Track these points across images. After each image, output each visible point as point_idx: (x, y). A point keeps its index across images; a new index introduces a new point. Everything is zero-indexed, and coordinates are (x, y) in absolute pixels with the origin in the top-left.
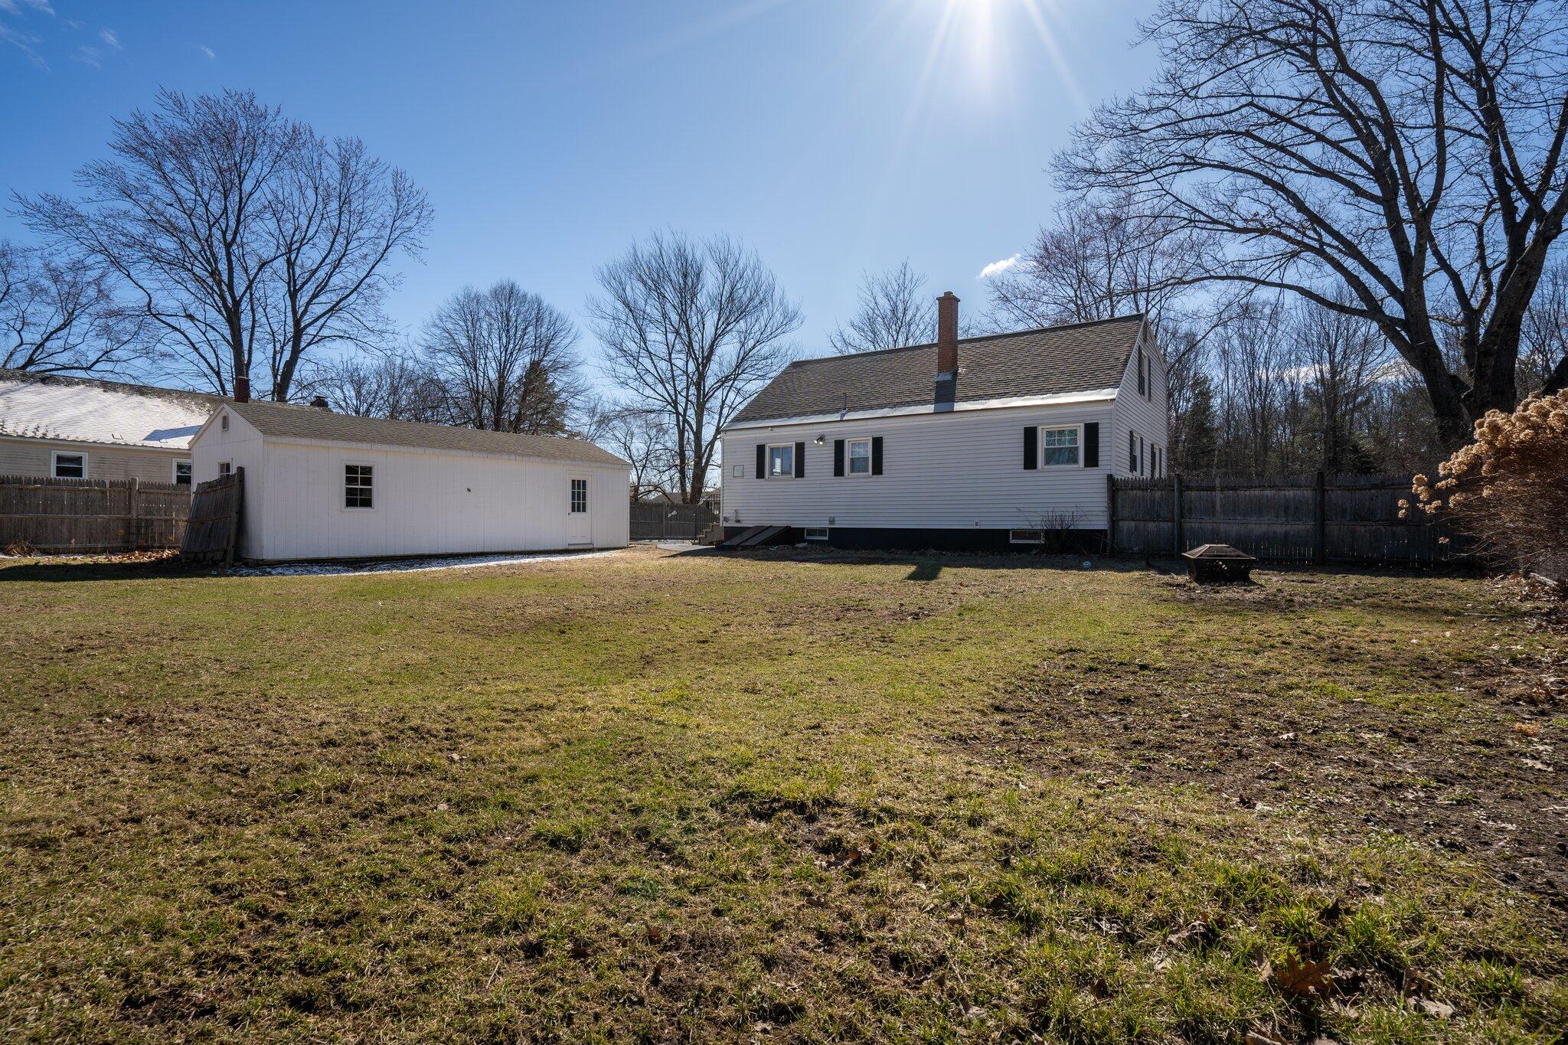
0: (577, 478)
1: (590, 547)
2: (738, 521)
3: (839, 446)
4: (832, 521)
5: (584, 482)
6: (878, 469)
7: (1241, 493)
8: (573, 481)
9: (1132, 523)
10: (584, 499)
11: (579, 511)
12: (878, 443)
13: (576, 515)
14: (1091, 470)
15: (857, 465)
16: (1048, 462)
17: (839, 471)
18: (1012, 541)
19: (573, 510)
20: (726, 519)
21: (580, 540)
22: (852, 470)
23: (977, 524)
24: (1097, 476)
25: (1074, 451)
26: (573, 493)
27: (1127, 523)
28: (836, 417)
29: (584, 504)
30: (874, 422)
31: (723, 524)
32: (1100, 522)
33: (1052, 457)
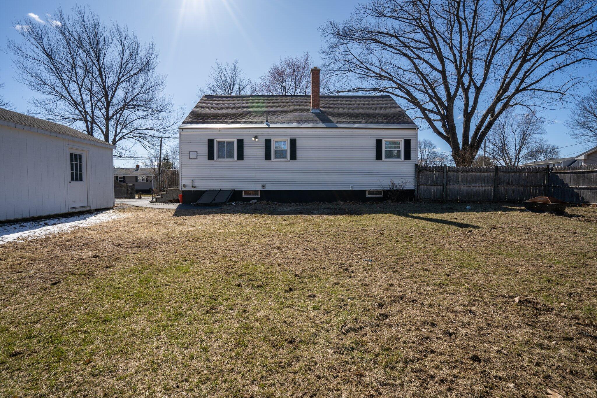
0: (74, 152)
1: (88, 209)
2: (195, 187)
3: (268, 143)
4: (264, 186)
5: (80, 156)
6: (293, 156)
7: (469, 173)
8: (71, 155)
9: (425, 186)
10: (81, 170)
11: (77, 180)
12: (293, 143)
13: (76, 183)
14: (408, 162)
15: (280, 154)
16: (386, 157)
17: (268, 157)
18: (367, 196)
19: (72, 179)
20: (185, 186)
21: (79, 204)
22: (276, 157)
23: (352, 187)
24: (410, 164)
25: (399, 152)
26: (72, 165)
27: (423, 186)
28: (264, 125)
29: (81, 174)
30: (291, 130)
31: (181, 188)
32: (410, 186)
33: (389, 155)
